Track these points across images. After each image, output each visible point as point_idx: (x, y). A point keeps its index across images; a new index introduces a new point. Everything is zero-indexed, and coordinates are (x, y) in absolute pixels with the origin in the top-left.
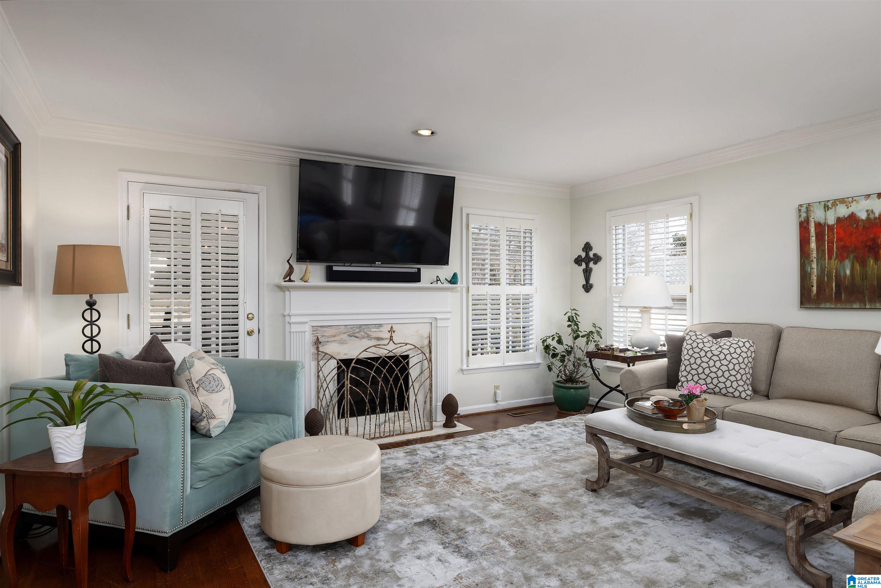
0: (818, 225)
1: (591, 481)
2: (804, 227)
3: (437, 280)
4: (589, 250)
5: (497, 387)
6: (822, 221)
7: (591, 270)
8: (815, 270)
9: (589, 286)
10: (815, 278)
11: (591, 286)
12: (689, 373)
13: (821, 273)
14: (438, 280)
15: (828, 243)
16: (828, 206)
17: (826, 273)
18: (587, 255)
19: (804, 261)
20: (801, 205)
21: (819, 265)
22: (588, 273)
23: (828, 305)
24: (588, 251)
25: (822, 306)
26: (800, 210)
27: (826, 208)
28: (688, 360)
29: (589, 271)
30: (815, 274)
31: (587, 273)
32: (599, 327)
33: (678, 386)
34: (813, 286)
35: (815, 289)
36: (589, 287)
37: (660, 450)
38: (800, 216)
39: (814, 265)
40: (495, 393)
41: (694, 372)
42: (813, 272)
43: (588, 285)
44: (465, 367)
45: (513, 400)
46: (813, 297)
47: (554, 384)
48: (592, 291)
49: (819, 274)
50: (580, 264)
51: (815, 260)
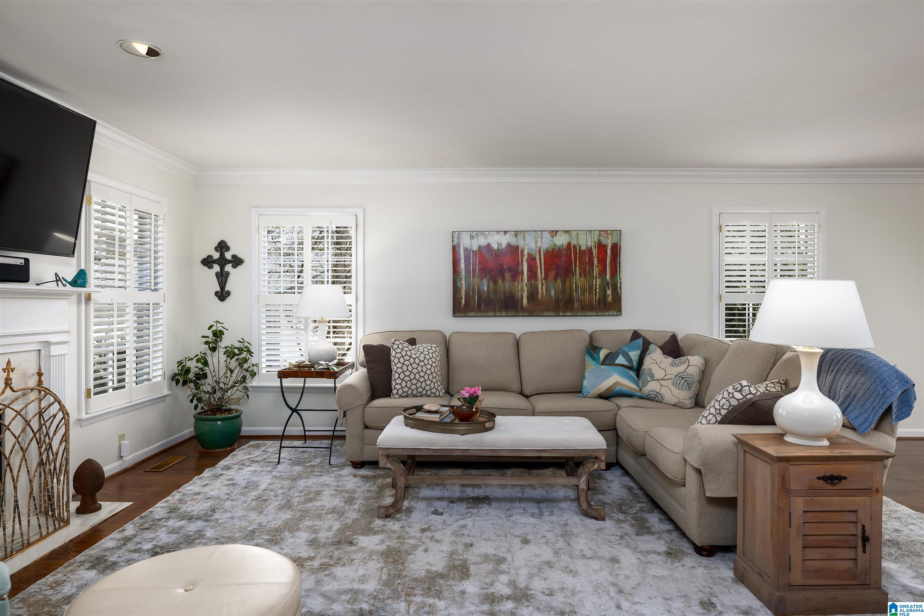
0: (466, 250)
1: (386, 507)
2: (455, 249)
3: (57, 281)
4: (226, 250)
5: (122, 437)
6: (469, 248)
7: (228, 274)
8: (464, 286)
9: (226, 293)
10: (464, 292)
11: (228, 293)
12: (403, 380)
13: (468, 288)
14: (59, 280)
15: (473, 265)
16: (473, 236)
17: (471, 288)
18: (222, 255)
19: (456, 277)
20: (453, 232)
21: (467, 282)
22: (224, 278)
23: (472, 314)
24: (224, 250)
25: (469, 314)
26: (453, 236)
27: (472, 237)
28: (401, 368)
29: (226, 276)
30: (464, 289)
31: (222, 278)
32: (248, 342)
33: (393, 395)
34: (462, 299)
35: (463, 301)
36: (225, 295)
37: (471, 452)
38: (453, 241)
39: (463, 282)
40: (120, 446)
41: (407, 379)
42: (463, 287)
43: (224, 293)
44: (84, 416)
45: (138, 451)
46: (462, 307)
47: (194, 417)
48: (229, 299)
49: (467, 289)
50: (210, 266)
51: (464, 278)
